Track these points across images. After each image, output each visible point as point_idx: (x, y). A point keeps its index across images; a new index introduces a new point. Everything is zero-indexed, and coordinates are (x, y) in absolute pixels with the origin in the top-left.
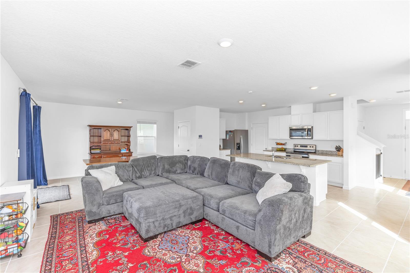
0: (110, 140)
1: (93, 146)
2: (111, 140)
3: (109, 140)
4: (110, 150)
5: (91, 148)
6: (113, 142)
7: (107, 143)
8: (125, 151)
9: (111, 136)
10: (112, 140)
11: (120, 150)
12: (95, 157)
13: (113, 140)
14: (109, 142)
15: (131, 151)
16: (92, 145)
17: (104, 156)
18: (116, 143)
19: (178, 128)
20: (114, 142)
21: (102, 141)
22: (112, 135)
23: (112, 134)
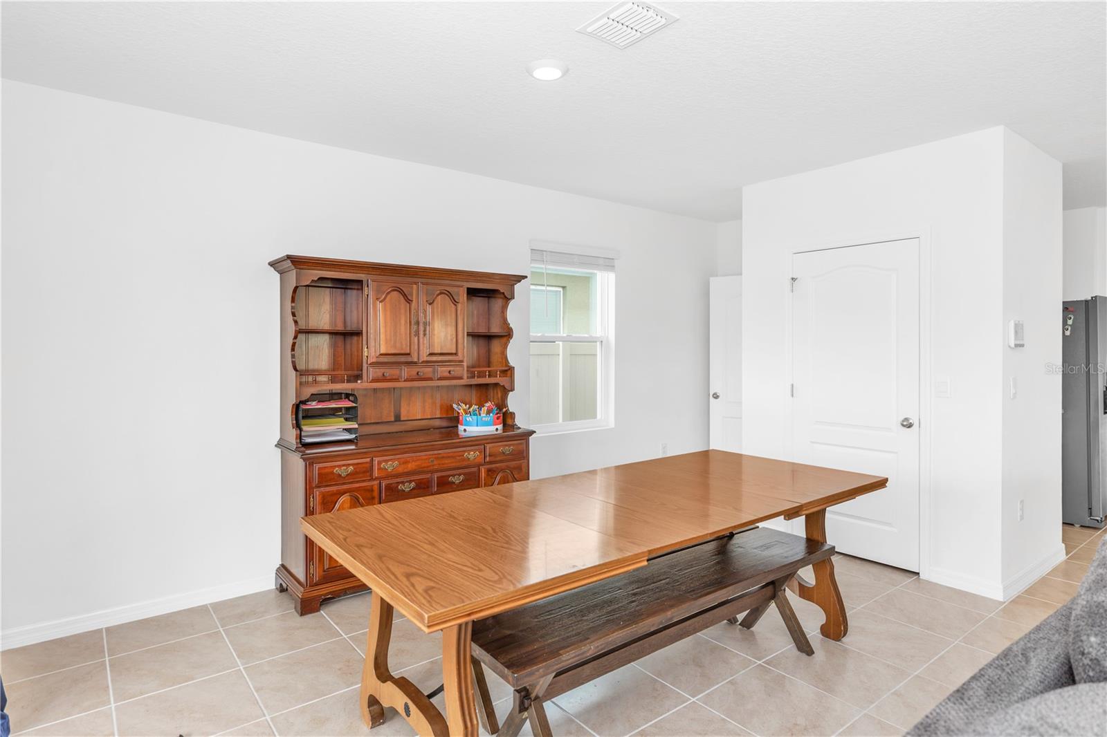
0: (409, 359)
1: (314, 397)
2: (416, 360)
3: (403, 359)
4: (398, 419)
5: (300, 413)
6: (427, 371)
7: (397, 380)
8: (486, 424)
9: (417, 334)
10: (424, 357)
11: (455, 420)
12: (336, 470)
13: (426, 359)
14: (405, 372)
15: (521, 423)
16: (308, 392)
17: (386, 461)
18: (441, 379)
19: (788, 282)
20: (434, 372)
21: (365, 366)
22: (422, 328)
23: (422, 320)
